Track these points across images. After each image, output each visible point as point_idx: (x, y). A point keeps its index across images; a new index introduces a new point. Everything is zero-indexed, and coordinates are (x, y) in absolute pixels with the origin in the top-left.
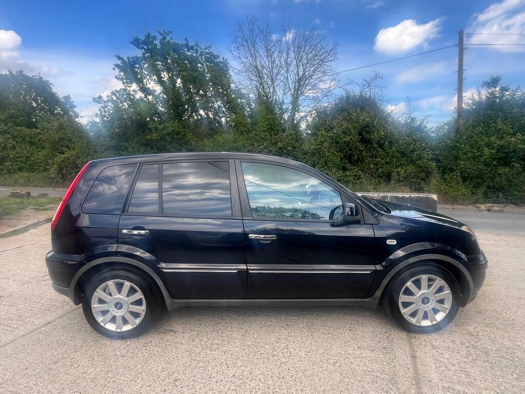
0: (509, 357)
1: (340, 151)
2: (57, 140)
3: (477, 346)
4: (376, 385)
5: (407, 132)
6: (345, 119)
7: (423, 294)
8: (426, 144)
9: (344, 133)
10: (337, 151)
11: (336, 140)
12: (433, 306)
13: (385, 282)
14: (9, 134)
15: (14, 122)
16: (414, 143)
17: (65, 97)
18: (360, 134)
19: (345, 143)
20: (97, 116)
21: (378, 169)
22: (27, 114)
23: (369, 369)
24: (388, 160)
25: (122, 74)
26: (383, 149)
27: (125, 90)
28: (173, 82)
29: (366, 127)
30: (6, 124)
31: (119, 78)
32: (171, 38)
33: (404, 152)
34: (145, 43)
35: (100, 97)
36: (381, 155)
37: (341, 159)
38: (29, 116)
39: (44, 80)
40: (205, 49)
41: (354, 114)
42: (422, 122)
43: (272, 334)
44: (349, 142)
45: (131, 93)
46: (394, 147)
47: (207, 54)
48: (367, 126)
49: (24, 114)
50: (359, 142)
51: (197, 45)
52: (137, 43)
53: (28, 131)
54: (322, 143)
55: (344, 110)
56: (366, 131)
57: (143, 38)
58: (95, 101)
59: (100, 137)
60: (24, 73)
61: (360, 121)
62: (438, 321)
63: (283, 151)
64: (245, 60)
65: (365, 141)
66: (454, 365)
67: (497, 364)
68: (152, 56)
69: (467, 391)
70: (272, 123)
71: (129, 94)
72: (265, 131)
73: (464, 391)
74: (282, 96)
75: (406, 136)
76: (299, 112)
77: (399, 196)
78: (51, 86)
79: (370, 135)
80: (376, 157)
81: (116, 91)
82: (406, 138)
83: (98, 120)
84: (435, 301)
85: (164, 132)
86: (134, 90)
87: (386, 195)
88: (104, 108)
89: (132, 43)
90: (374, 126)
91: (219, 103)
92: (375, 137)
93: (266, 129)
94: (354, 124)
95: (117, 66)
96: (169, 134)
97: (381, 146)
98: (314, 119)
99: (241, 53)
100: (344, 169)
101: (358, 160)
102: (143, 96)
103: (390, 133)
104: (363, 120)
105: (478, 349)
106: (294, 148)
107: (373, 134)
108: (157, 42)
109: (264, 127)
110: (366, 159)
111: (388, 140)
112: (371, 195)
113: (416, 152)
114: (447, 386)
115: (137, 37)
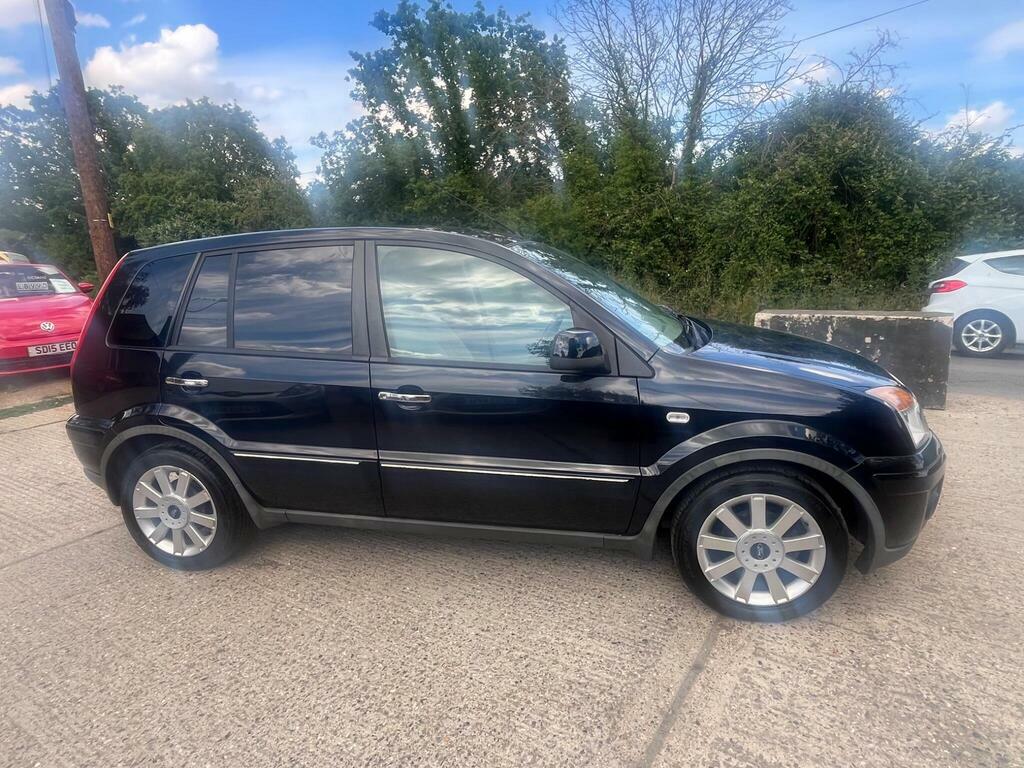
0: (932, 697)
1: (788, 220)
2: (260, 218)
3: (867, 664)
4: (575, 713)
5: (957, 168)
6: (803, 148)
7: (754, 536)
8: (1003, 195)
9: (798, 180)
10: (779, 222)
11: (778, 197)
12: (776, 564)
13: (662, 504)
14: (190, 212)
15: (198, 191)
16: (970, 196)
17: (276, 141)
18: (836, 179)
19: (798, 202)
20: (318, 172)
21: (875, 259)
22: (216, 176)
23: (582, 680)
24: (901, 237)
25: (362, 86)
26: (891, 212)
27: (371, 119)
28: (456, 97)
29: (850, 165)
30: (185, 196)
31: (357, 96)
32: (449, 6)
33: (943, 217)
34: (396, 21)
35: (322, 136)
36: (884, 227)
37: (788, 239)
38: (220, 178)
39: (243, 111)
40: (518, 21)
41: (825, 136)
42: (997, 143)
43: (440, 589)
44: (808, 200)
45: (383, 124)
46: (916, 206)
47: (522, 30)
48: (854, 161)
49: (213, 177)
50: (832, 198)
51: (501, 14)
52: (382, 23)
53: (219, 205)
54: (746, 204)
55: (803, 128)
56: (850, 173)
57: (392, 10)
58: (313, 143)
59: (325, 212)
60: (209, 102)
61: (837, 151)
62: (791, 598)
63: (664, 226)
64: (585, 35)
65: (847, 195)
66: (778, 696)
67: (891, 708)
68: (411, 47)
69: (767, 757)
70: (643, 166)
71: (379, 126)
72: (627, 185)
73: (761, 757)
74: (666, 106)
75: (951, 179)
76: (702, 139)
77: (858, 317)
78: (255, 122)
79: (861, 182)
80: (873, 232)
81: (354, 121)
82: (949, 184)
83: (321, 179)
84: (781, 553)
85: (435, 196)
86: (386, 117)
87: (829, 316)
88: (329, 155)
89: (374, 24)
90: (870, 161)
91: (548, 131)
92: (872, 184)
93: (628, 180)
94: (821, 158)
95: (354, 73)
96: (442, 200)
97: (886, 205)
98: (739, 151)
99: (577, 19)
100: (795, 260)
101: (830, 238)
102: (402, 128)
103: (909, 174)
104: (846, 147)
105: (865, 670)
106: (688, 217)
107: (868, 180)
108: (421, 16)
109: (626, 177)
110: (848, 238)
111: (905, 191)
112: (796, 316)
113: (973, 218)
114: (727, 739)
115: (383, 11)
